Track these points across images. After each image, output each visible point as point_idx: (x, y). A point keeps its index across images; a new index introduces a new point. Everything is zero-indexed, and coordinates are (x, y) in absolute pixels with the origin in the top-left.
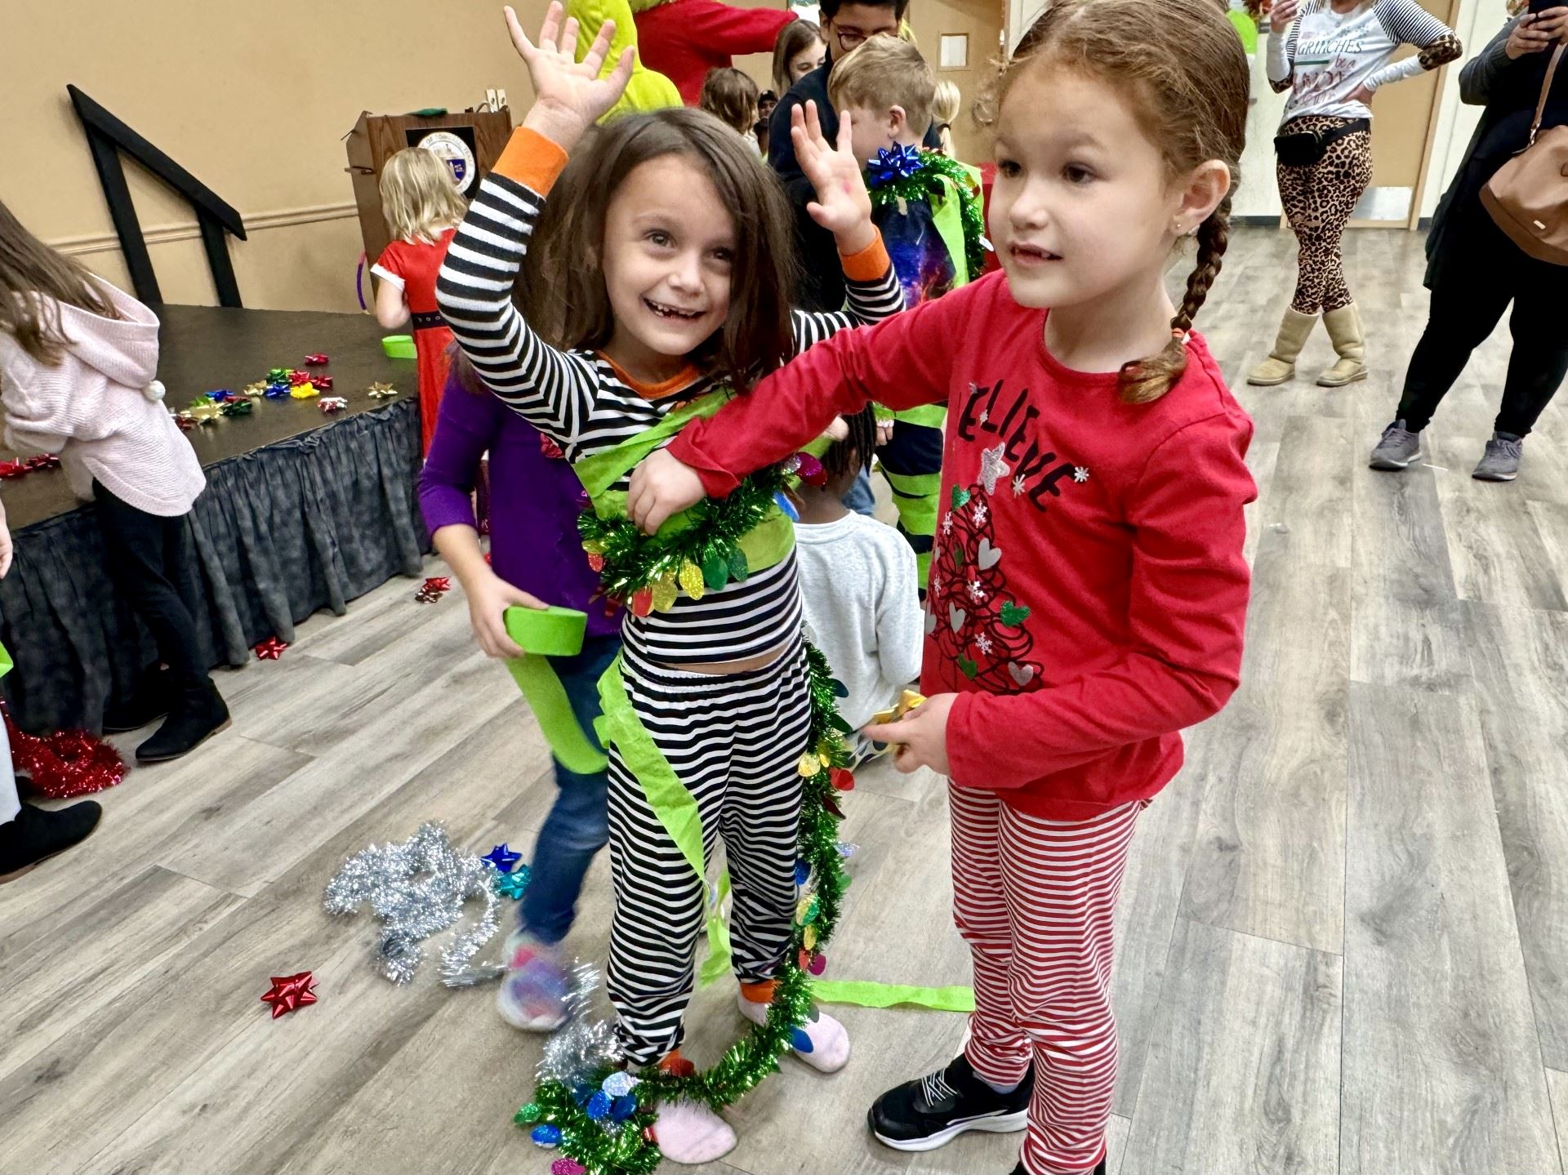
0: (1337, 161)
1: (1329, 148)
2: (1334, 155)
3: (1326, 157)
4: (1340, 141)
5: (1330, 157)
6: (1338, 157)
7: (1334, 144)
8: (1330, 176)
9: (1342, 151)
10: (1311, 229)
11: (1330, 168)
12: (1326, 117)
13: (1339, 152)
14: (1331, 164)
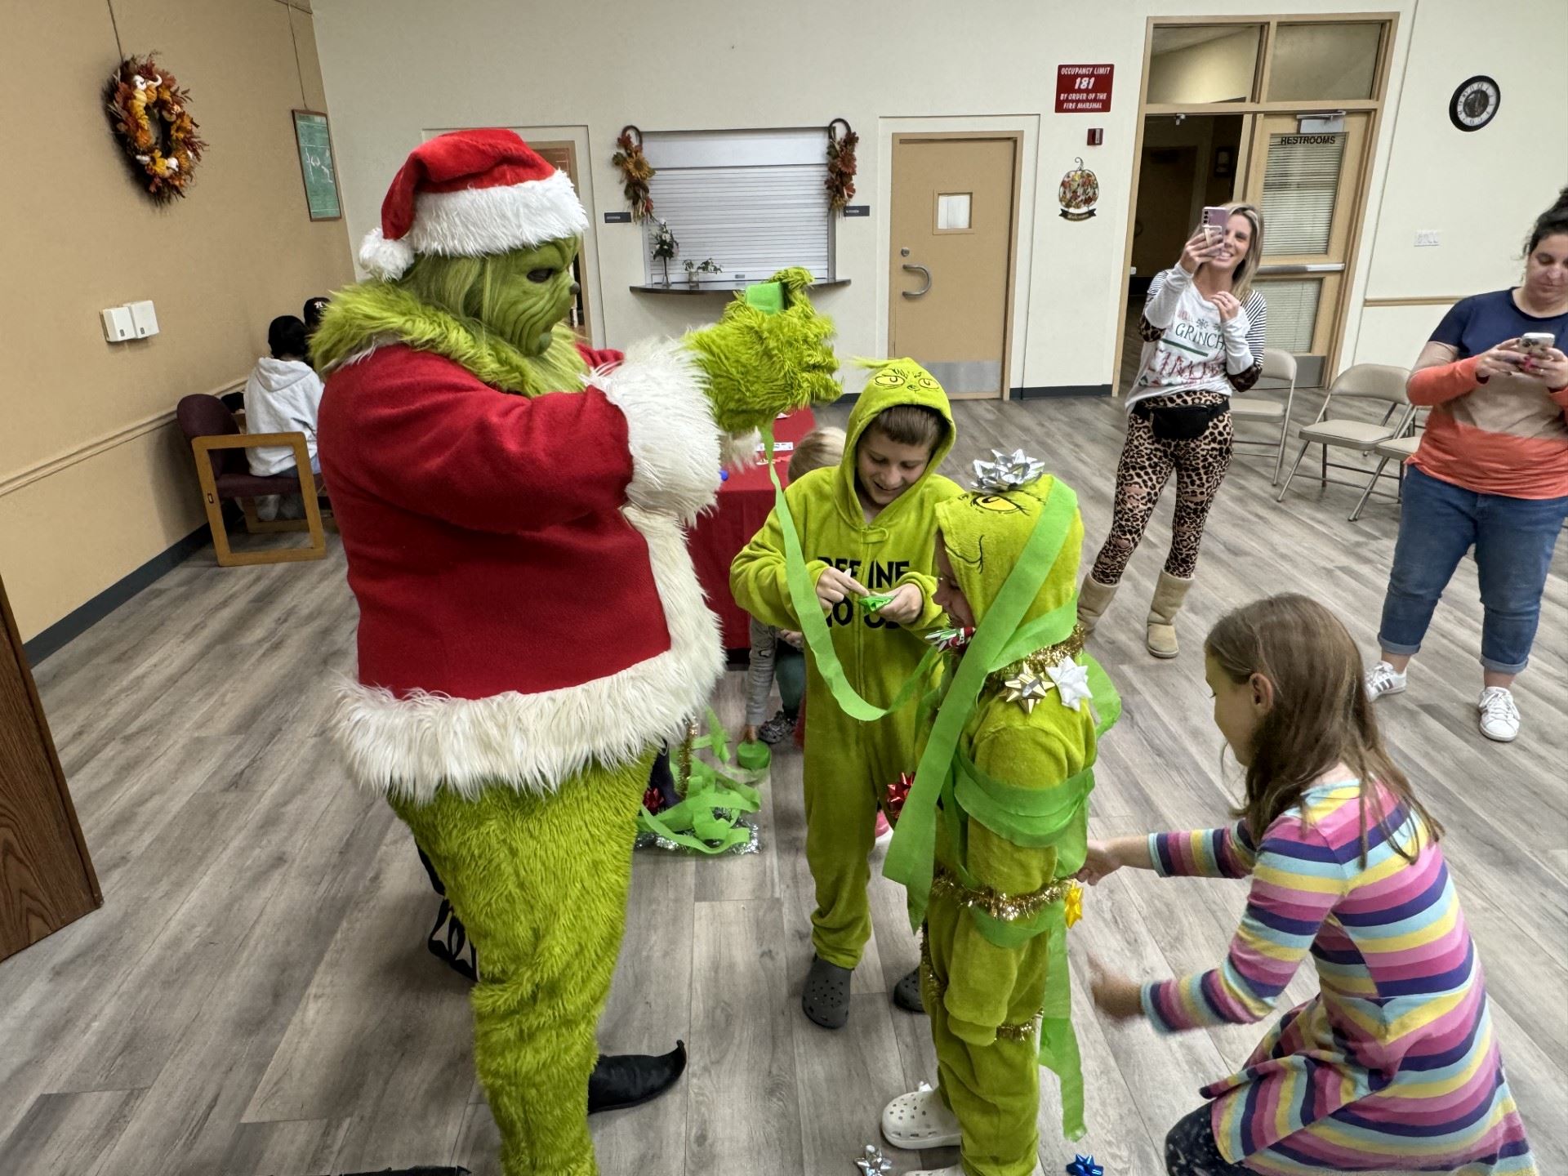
0: (1219, 438)
1: (1211, 424)
2: (1216, 432)
3: (1207, 433)
4: (1221, 418)
5: (1212, 434)
6: (1221, 434)
7: (1215, 421)
8: (1215, 453)
9: (1224, 427)
10: (1196, 504)
11: (1213, 445)
12: (1208, 392)
13: (1221, 429)
14: (1214, 440)
